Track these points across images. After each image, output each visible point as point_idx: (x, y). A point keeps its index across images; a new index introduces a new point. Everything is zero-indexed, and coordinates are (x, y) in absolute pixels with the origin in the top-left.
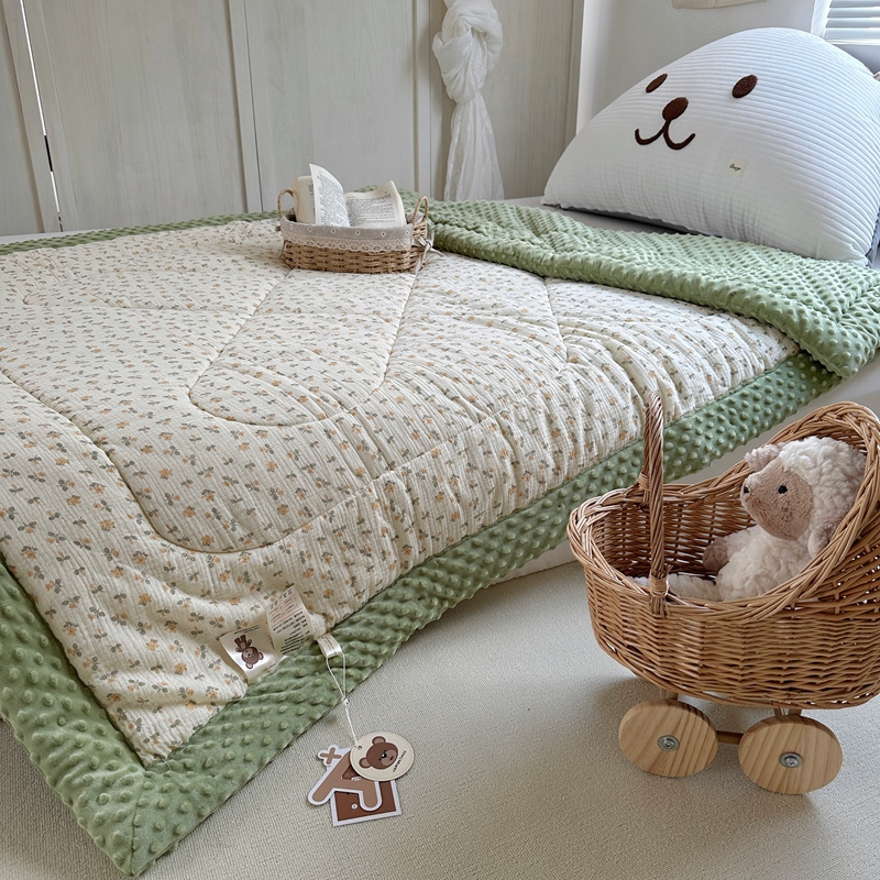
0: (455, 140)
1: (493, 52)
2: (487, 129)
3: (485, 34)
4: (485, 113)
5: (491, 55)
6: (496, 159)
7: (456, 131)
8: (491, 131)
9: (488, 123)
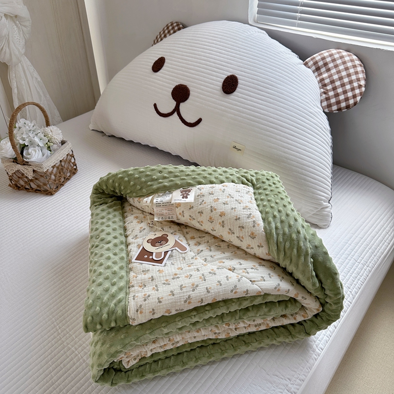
0: (15, 91)
1: (25, 26)
2: (36, 79)
3: (16, 16)
4: (32, 68)
5: (25, 29)
6: (48, 96)
7: (14, 85)
8: (39, 79)
9: (36, 74)
